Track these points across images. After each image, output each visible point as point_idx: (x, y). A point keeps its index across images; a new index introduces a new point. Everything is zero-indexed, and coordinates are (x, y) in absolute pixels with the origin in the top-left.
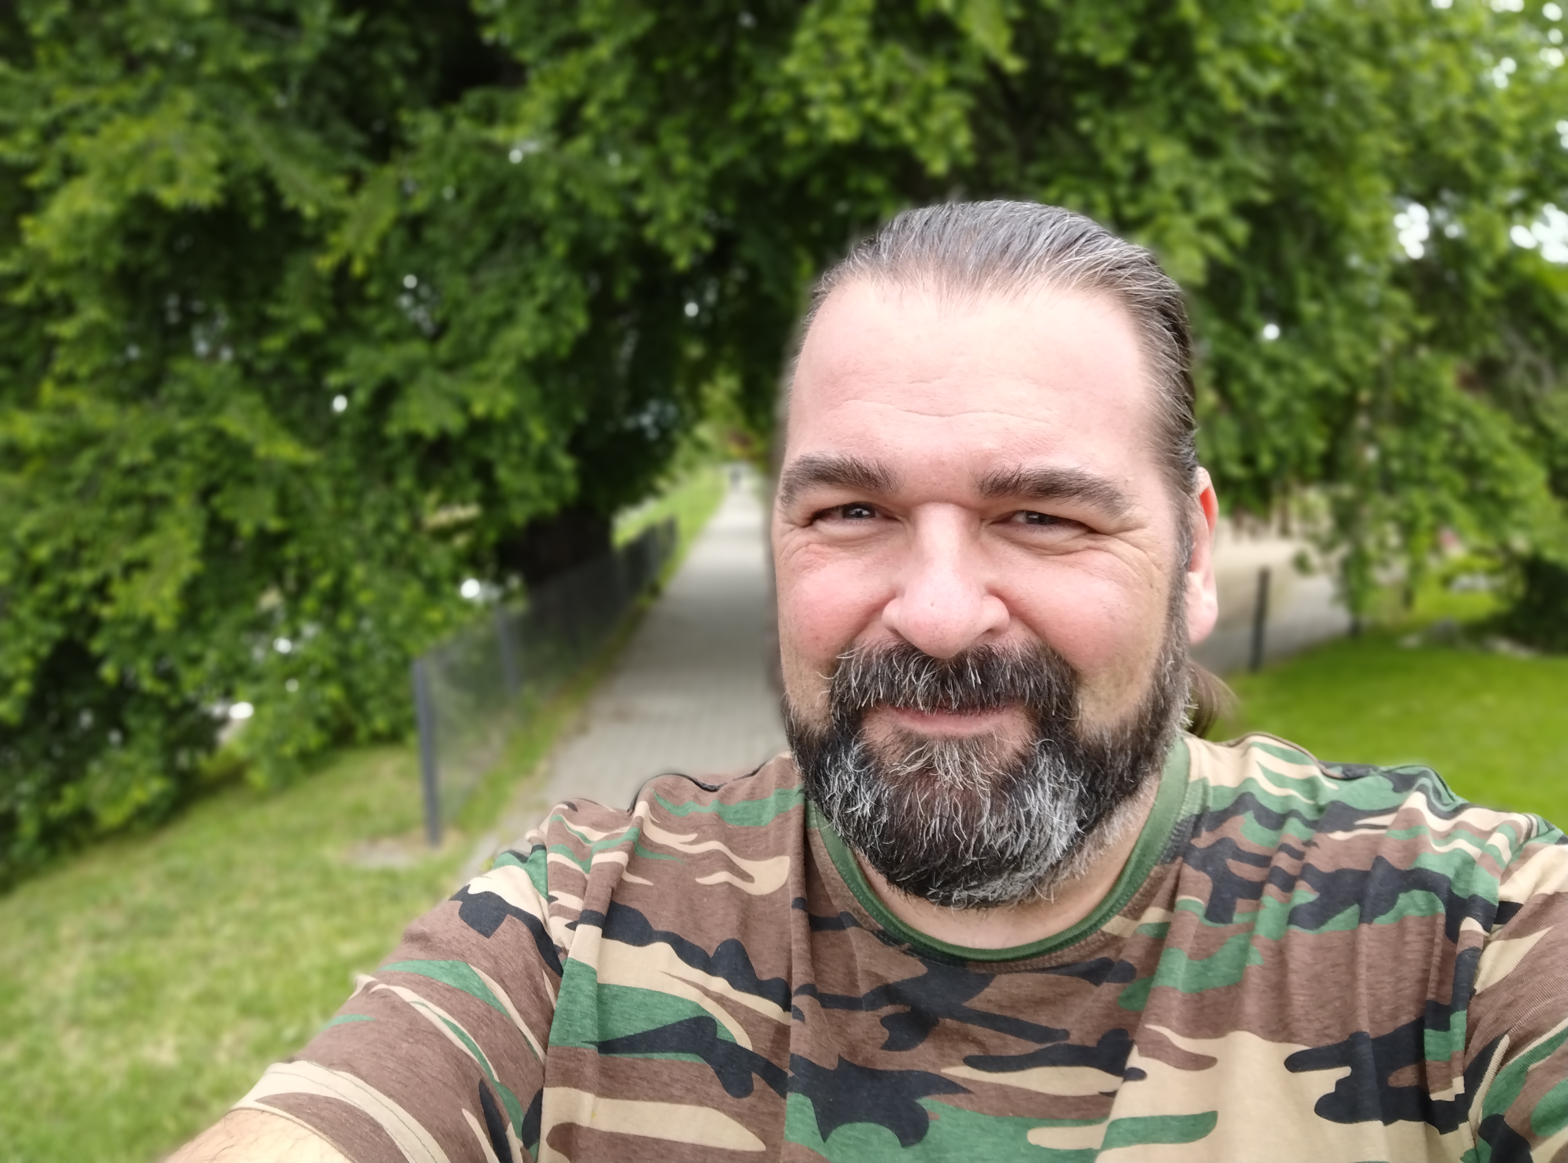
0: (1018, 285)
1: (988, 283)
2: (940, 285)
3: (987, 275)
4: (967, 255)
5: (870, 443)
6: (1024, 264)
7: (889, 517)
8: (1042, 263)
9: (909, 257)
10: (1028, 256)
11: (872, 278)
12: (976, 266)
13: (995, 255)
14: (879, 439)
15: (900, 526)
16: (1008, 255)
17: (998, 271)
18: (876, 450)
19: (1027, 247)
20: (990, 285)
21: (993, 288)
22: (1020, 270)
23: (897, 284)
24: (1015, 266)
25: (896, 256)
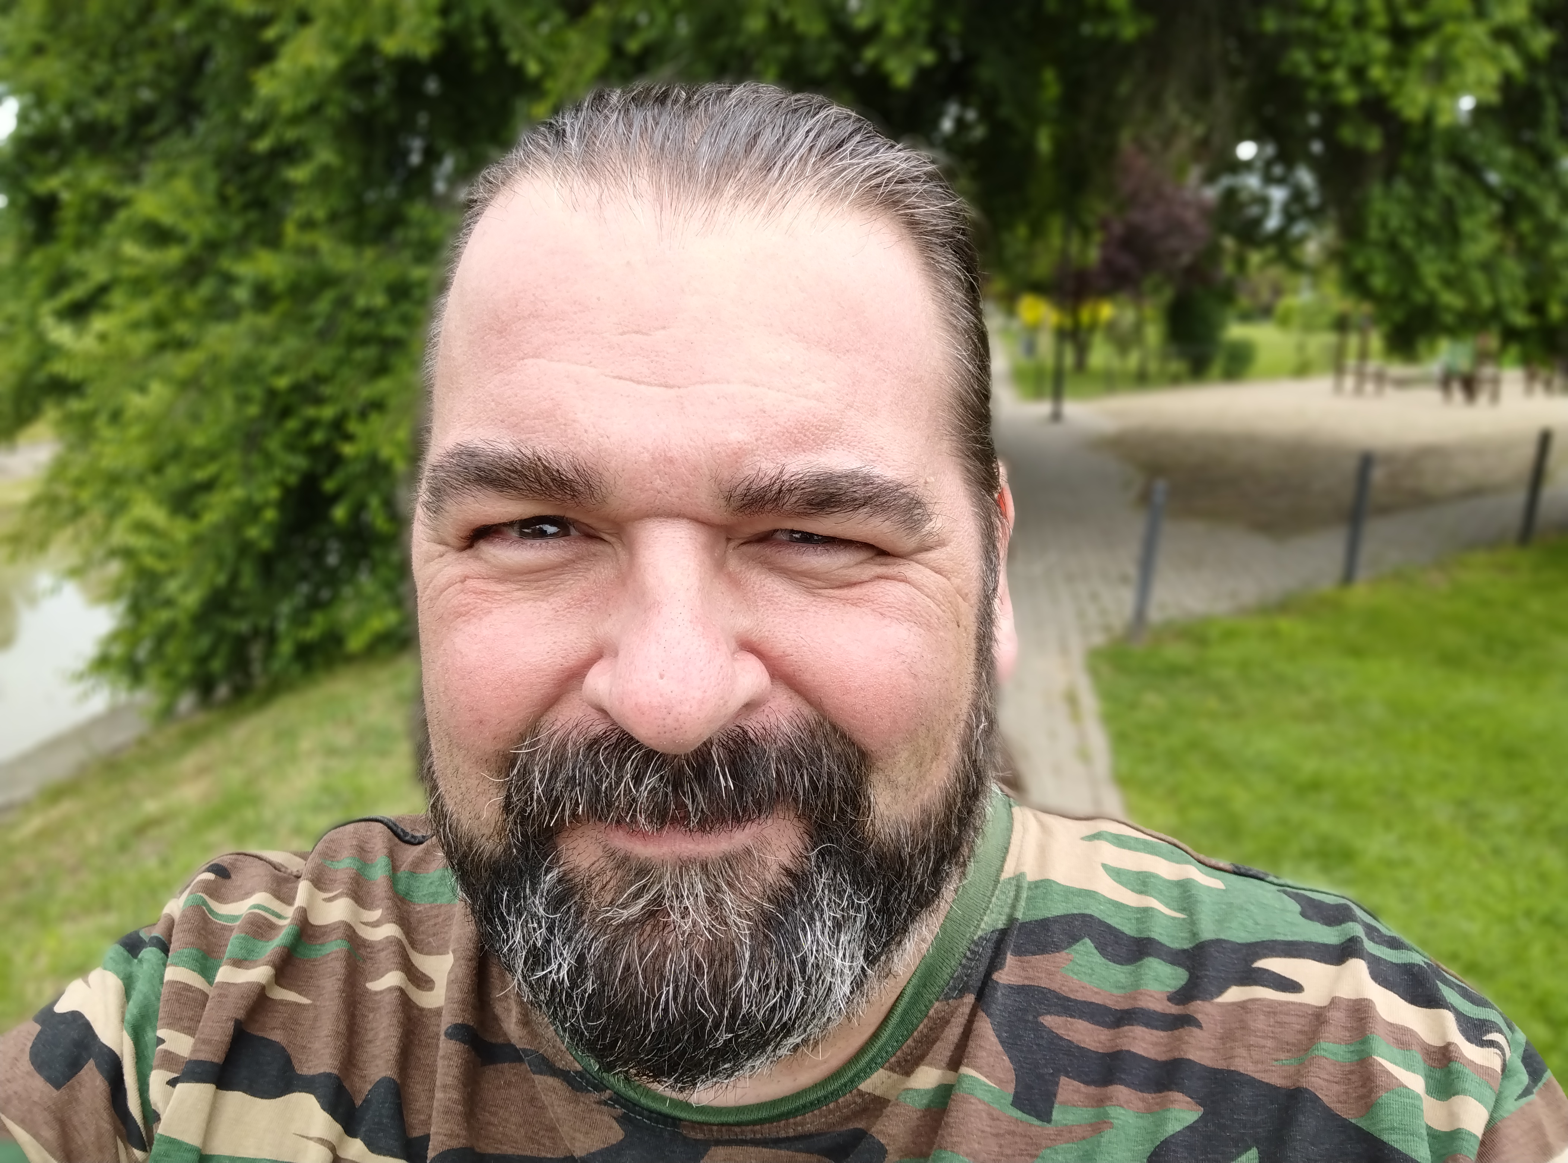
0: (774, 193)
1: (730, 190)
2: (659, 188)
3: (728, 176)
4: (698, 146)
5: (562, 427)
6: (780, 164)
7: (591, 536)
8: (806, 164)
9: (611, 146)
10: (787, 152)
11: (556, 173)
12: (711, 163)
13: (739, 147)
14: (574, 421)
15: (608, 550)
16: (757, 148)
17: (744, 173)
18: (572, 439)
19: (783, 140)
20: (732, 192)
21: (737, 196)
22: (775, 172)
23: (593, 184)
24: (767, 167)
25: (591, 143)
